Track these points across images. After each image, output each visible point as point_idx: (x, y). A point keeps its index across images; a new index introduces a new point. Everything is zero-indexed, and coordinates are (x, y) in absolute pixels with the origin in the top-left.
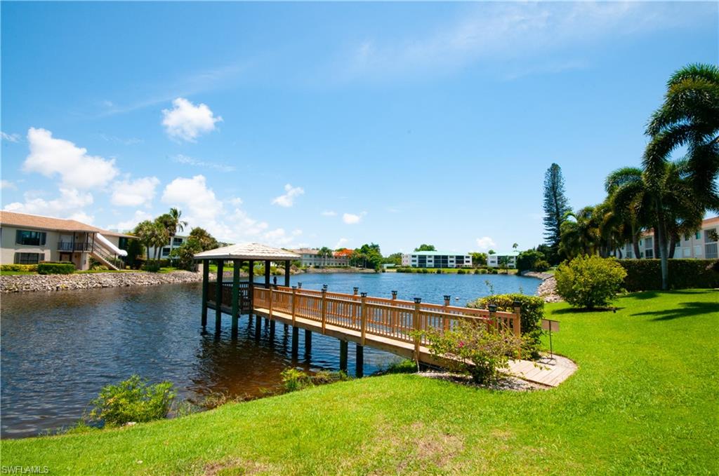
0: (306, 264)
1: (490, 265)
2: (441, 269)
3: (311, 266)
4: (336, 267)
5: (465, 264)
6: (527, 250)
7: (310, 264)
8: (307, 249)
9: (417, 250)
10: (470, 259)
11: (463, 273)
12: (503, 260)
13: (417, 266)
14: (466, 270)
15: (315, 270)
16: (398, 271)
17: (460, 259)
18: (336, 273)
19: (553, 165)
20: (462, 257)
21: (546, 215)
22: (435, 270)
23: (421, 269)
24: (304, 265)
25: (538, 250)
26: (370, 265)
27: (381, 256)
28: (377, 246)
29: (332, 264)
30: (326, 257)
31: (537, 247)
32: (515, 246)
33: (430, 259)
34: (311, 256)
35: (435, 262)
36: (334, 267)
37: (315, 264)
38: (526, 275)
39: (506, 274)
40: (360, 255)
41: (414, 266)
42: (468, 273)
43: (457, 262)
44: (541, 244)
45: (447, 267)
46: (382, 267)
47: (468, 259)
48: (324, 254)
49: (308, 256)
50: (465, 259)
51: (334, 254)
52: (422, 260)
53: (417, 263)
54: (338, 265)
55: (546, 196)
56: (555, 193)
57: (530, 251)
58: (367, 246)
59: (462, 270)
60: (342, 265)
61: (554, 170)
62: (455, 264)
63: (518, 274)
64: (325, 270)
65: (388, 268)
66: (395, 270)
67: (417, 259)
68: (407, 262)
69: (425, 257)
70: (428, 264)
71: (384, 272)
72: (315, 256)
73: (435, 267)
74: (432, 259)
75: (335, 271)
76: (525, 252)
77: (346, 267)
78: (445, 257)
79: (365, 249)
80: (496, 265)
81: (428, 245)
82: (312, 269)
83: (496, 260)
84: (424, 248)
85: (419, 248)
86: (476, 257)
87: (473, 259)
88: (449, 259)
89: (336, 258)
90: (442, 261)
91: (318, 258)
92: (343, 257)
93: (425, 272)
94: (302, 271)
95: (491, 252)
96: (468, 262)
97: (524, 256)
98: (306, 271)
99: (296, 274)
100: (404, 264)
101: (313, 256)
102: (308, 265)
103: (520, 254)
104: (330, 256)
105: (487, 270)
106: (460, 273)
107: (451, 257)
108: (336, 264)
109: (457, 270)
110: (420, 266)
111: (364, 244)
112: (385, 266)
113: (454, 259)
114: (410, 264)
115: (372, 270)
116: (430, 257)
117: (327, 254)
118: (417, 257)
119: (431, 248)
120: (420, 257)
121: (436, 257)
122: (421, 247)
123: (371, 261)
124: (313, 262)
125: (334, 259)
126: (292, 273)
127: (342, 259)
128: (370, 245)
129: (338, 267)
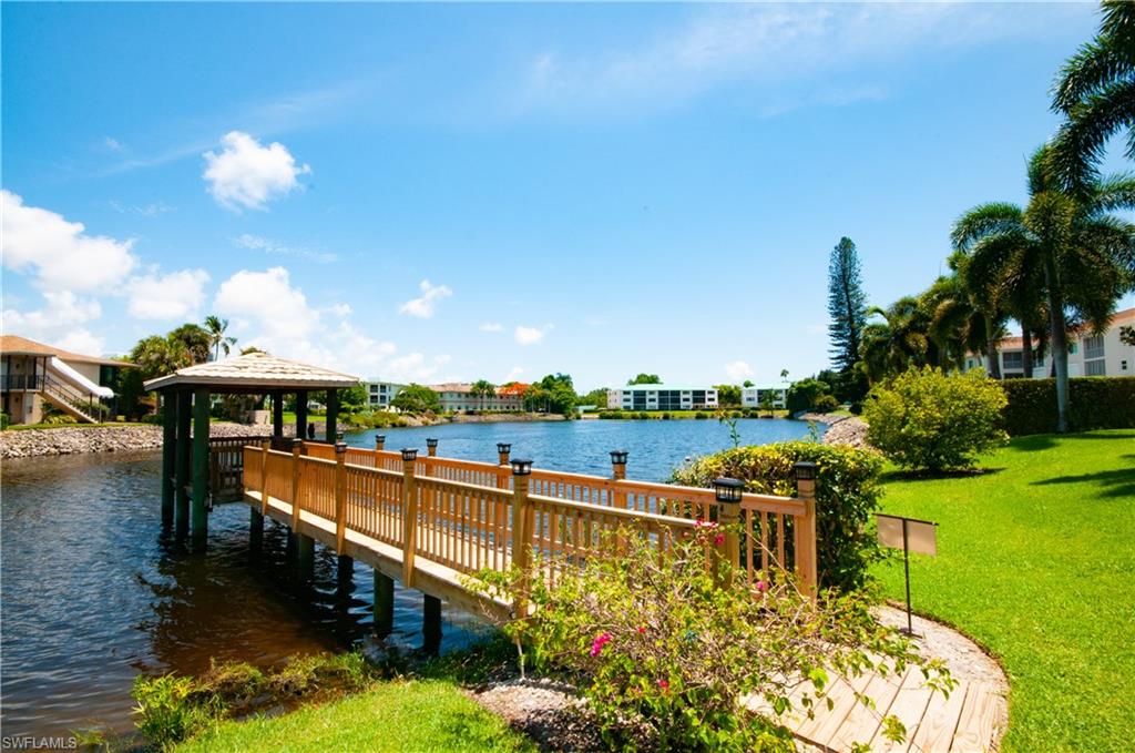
0: (451, 409)
1: (746, 404)
2: (670, 413)
3: (461, 411)
4: (502, 413)
5: (708, 403)
6: (802, 379)
7: (459, 408)
8: (454, 385)
9: (631, 383)
10: (715, 396)
11: (705, 417)
12: (766, 396)
13: (632, 408)
14: (709, 414)
15: (469, 418)
16: (602, 417)
17: (699, 396)
18: (502, 422)
19: (844, 239)
20: (703, 393)
21: (833, 321)
22: (660, 414)
23: (638, 413)
24: (448, 411)
25: (820, 379)
26: (557, 408)
27: (575, 394)
28: (568, 377)
29: (495, 408)
30: (485, 396)
31: (817, 374)
32: (784, 373)
33: (652, 397)
34: (459, 394)
35: (661, 401)
36: (498, 413)
37: (467, 408)
38: (802, 418)
39: (771, 417)
40: (539, 392)
41: (627, 408)
42: (712, 417)
43: (695, 401)
44: (824, 370)
45: (678, 409)
46: (575, 410)
47: (711, 396)
48: (482, 390)
49: (456, 396)
50: (708, 396)
51: (497, 391)
52: (640, 398)
53: (631, 404)
54: (505, 409)
55: (833, 290)
56: (846, 285)
57: (807, 381)
58: (551, 377)
59: (703, 413)
60: (511, 409)
61: (845, 248)
62: (691, 404)
63: (790, 418)
64: (482, 418)
65: (585, 412)
66: (597, 416)
67: (631, 397)
68: (616, 402)
69: (644, 393)
70: (648, 404)
71: (578, 418)
72: (467, 395)
73: (661, 409)
74: (656, 396)
75: (500, 419)
76: (799, 383)
77: (518, 412)
78: (676, 393)
79: (548, 383)
80: (755, 404)
81: (649, 375)
82: (461, 416)
83: (756, 396)
84: (642, 379)
85: (634, 379)
86: (725, 393)
87: (720, 395)
88: (682, 396)
89: (501, 397)
90: (670, 400)
91: (471, 398)
92: (513, 396)
93: (644, 418)
94: (445, 420)
95: (747, 385)
96: (713, 400)
97: (798, 389)
98: (451, 420)
99: (434, 425)
100: (612, 405)
101: (463, 396)
102: (455, 410)
103: (793, 386)
104: (491, 395)
105: (740, 412)
106: (699, 417)
107: (685, 392)
108: (501, 408)
109: (694, 413)
110: (637, 408)
111: (547, 375)
112: (581, 409)
113: (690, 396)
114: (620, 404)
115: (560, 417)
116: (651, 393)
117: (485, 391)
118: (632, 394)
119: (653, 380)
120: (637, 393)
121: (661, 393)
122: (638, 378)
123: (559, 401)
124: (463, 405)
125: (498, 399)
126: (426, 424)
127: (511, 400)
128: (556, 376)
129: (506, 412)
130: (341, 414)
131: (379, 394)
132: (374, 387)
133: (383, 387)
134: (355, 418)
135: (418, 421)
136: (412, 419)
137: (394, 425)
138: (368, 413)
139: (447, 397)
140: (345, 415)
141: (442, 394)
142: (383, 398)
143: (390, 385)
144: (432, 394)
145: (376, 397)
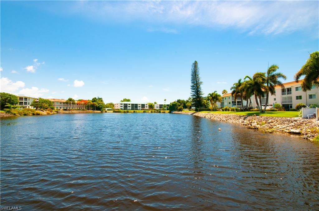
0: (57, 108)
1: (156, 108)
2: (136, 111)
3: (61, 109)
4: (78, 110)
5: (146, 108)
6: (173, 102)
7: (61, 108)
8: (59, 100)
9: (122, 101)
10: (148, 106)
11: (146, 112)
12: (161, 106)
13: (123, 109)
14: (147, 111)
15: (65, 111)
16: (114, 112)
17: (143, 106)
18: (77, 113)
19: (195, 61)
22: (132, 111)
23: (126, 111)
24: (56, 109)
25: (177, 102)
26: (98, 108)
27: (104, 104)
28: (101, 98)
29: (75, 108)
30: (71, 104)
31: (176, 100)
32: (165, 100)
33: (129, 106)
34: (61, 103)
35: (132, 107)
36: (76, 110)
37: (64, 108)
38: (173, 112)
39: (164, 112)
40: (92, 103)
41: (122, 109)
42: (148, 112)
43: (142, 107)
44: (178, 99)
45: (137, 109)
46: (105, 110)
47: (147, 106)
48: (70, 102)
49: (60, 103)
50: (146, 106)
51: (76, 102)
52: (126, 106)
53: (123, 108)
54: (79, 109)
55: (192, 76)
56: (196, 75)
57: (175, 102)
58: (95, 98)
59: (145, 111)
60: (81, 109)
61: (195, 65)
62: (141, 108)
63: (170, 112)
64: (70, 112)
65: (108, 110)
66: (112, 111)
67: (123, 105)
68: (118, 107)
69: (127, 104)
70: (128, 108)
71: (106, 112)
72: (64, 103)
73: (132, 109)
74: (130, 106)
75: (77, 112)
76: (173, 103)
77: (84, 110)
78: (137, 105)
79: (94, 100)
80: (158, 108)
81: (127, 99)
82: (61, 111)
83: (159, 106)
84: (125, 100)
85: (123, 100)
86: (150, 105)
87: (149, 106)
88: (138, 106)
89: (77, 104)
90: (135, 107)
91: (65, 104)
92: (82, 104)
93: (128, 112)
94: (55, 112)
95: (155, 103)
96: (147, 107)
97: (173, 104)
98: (57, 112)
99: (51, 114)
100: (116, 108)
101: (62, 104)
102: (59, 108)
103: (171, 103)
104: (74, 103)
105: (156, 111)
106: (144, 112)
107: (139, 105)
108: (77, 108)
109: (143, 111)
110: (125, 109)
111: (94, 97)
112: (107, 109)
113: (141, 106)
114: (119, 108)
115: (99, 111)
116: (129, 104)
117: (72, 102)
118: (123, 104)
119: (129, 101)
120: (125, 104)
121: (132, 105)
122: (124, 100)
123: (99, 106)
124: (62, 107)
125: (76, 105)
126: (48, 114)
127: (81, 105)
128: (97, 98)
129: (79, 110)
130: (5, 109)
131: (24, 101)
132: (21, 98)
133: (26, 99)
134: (13, 111)
135: (45, 113)
136: (42, 112)
137: (34, 114)
138: (19, 109)
139: (56, 104)
140: (8, 110)
141: (53, 102)
142: (26, 103)
143: (29, 98)
144: (50, 102)
145: (22, 102)
